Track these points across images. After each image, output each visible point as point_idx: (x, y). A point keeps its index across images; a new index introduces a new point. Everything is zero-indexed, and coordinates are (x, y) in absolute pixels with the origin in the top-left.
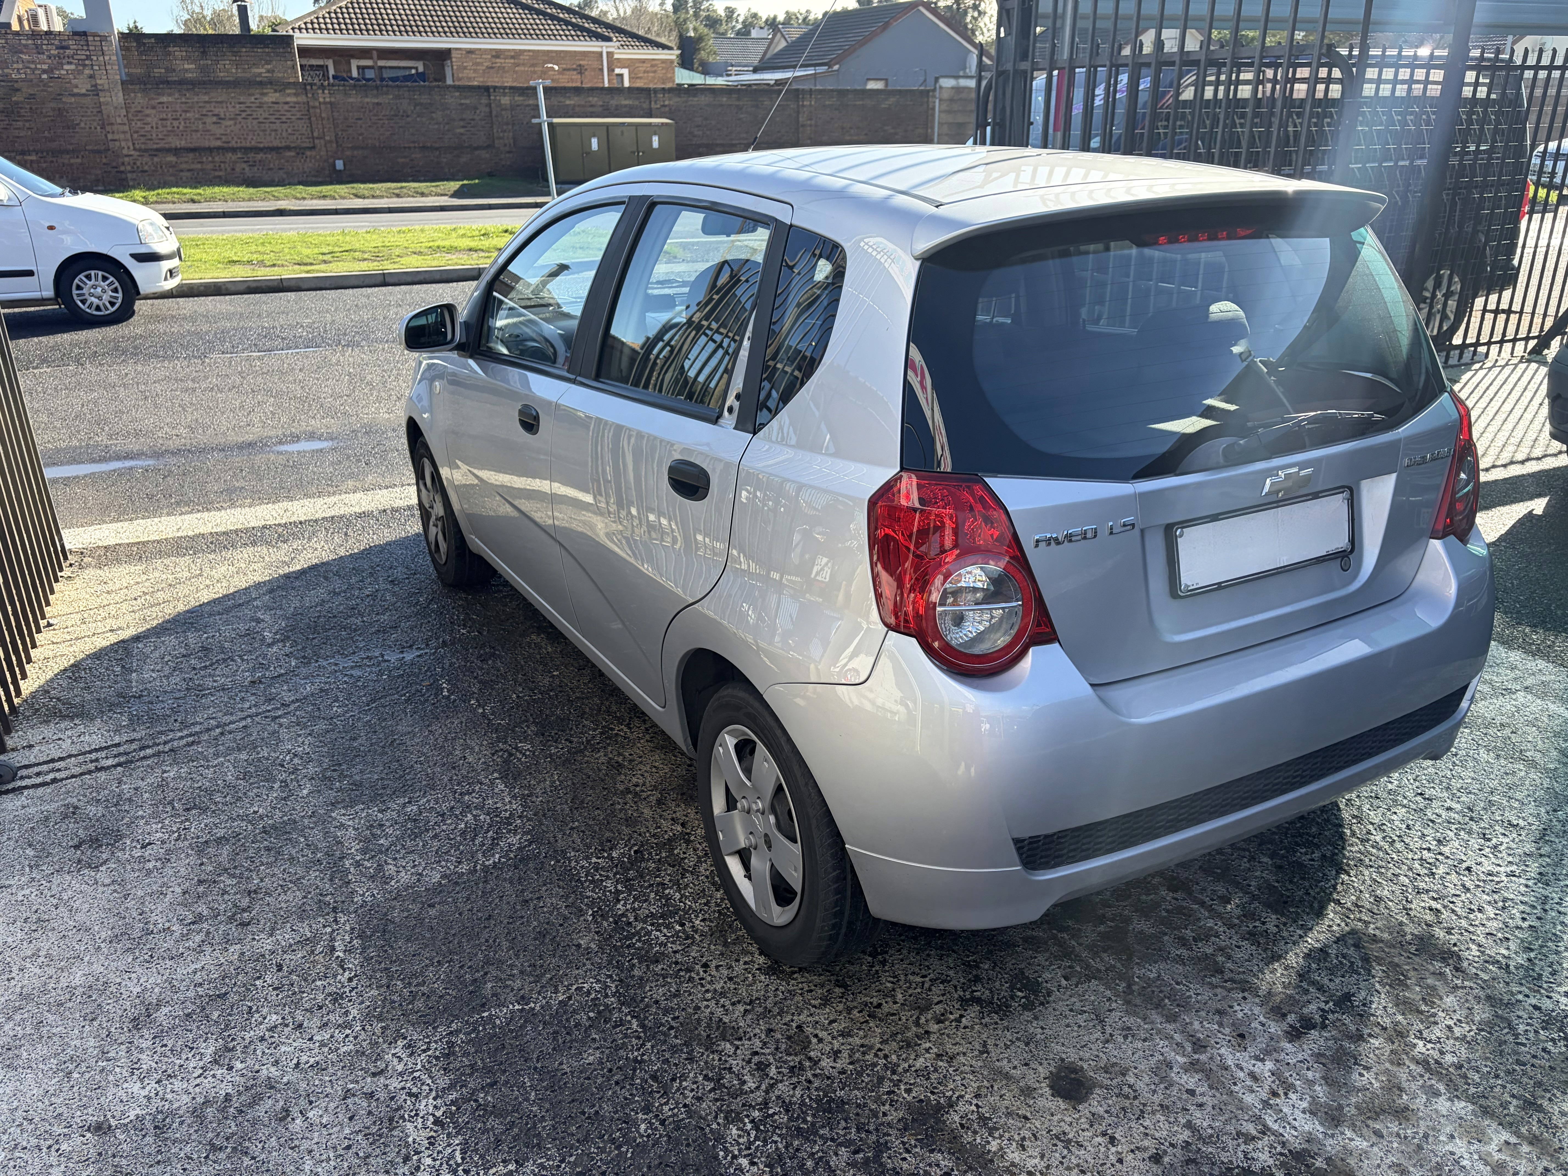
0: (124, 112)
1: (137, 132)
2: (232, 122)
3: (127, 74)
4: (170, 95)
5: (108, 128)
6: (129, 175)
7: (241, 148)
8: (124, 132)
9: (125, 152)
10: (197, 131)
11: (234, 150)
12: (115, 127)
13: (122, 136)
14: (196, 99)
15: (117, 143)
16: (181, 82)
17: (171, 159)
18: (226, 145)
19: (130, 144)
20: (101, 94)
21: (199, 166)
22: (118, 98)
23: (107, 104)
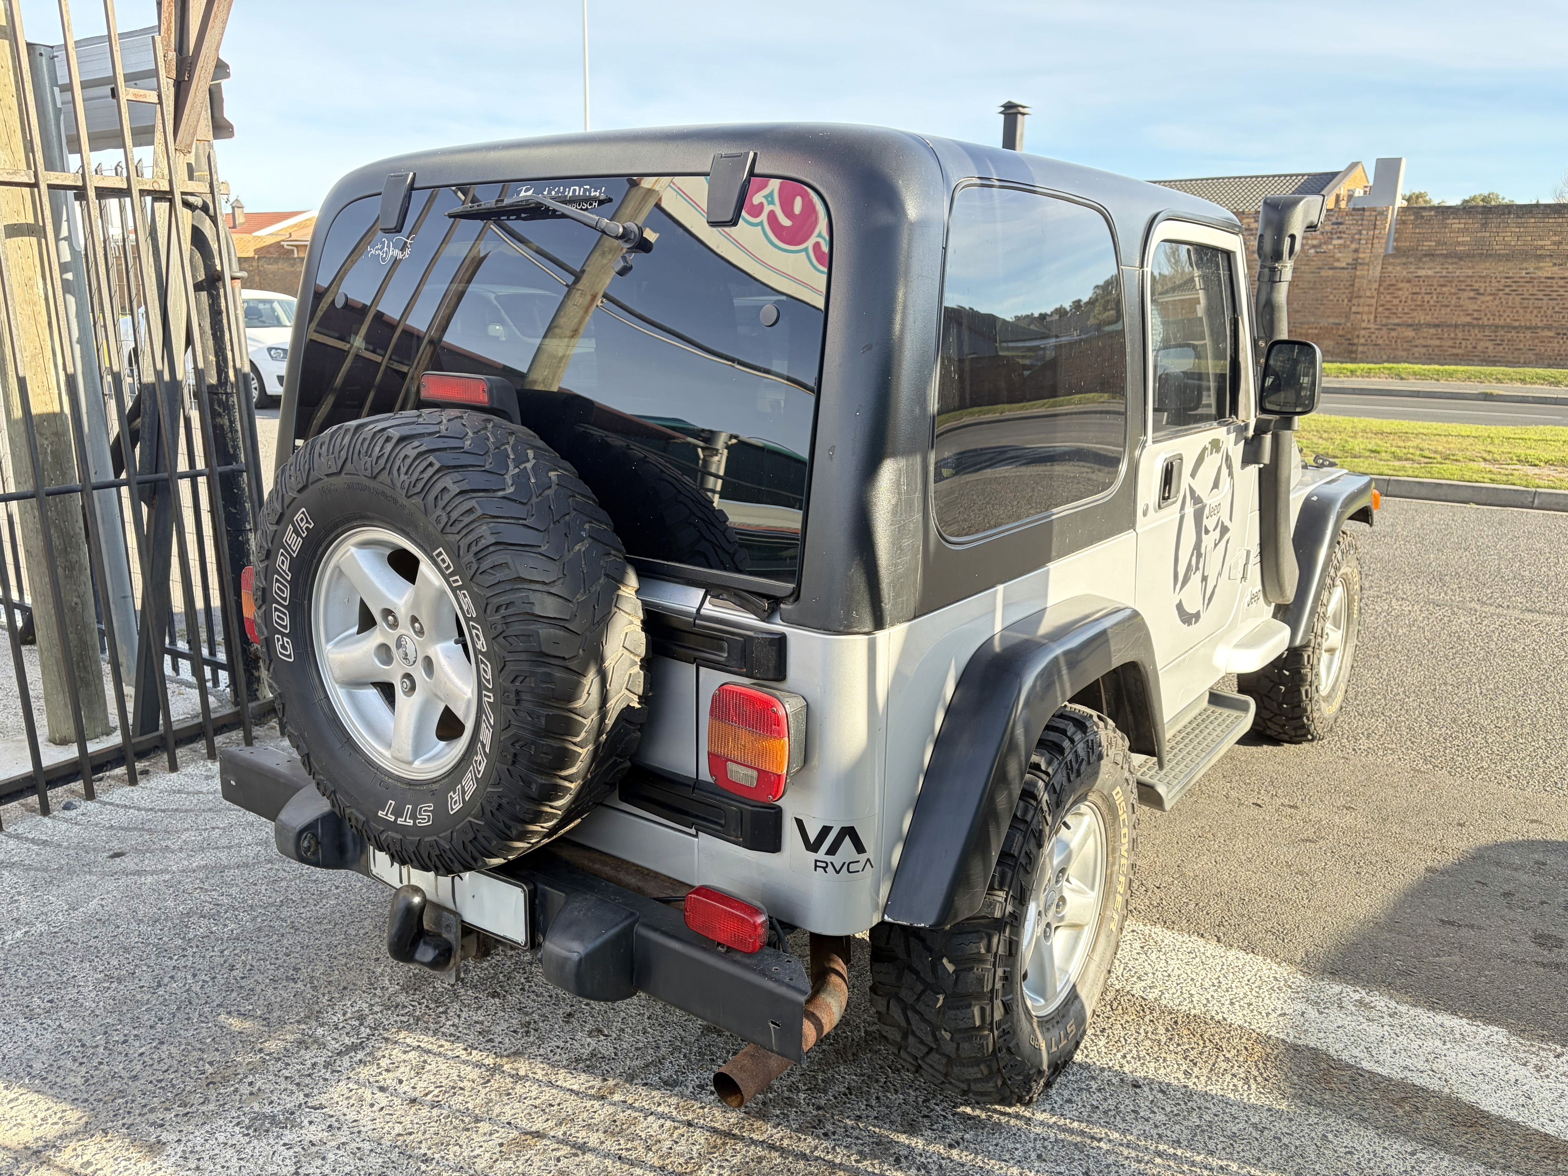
0: (1376, 285)
1: (1383, 305)
2: (1491, 298)
3: (1396, 249)
4: (1430, 269)
5: (1355, 301)
6: (1360, 348)
7: (1490, 326)
8: (1369, 305)
9: (1364, 325)
10: (1447, 306)
11: (1483, 327)
12: (1362, 301)
13: (1366, 309)
14: (1458, 272)
15: (1359, 316)
16: (1446, 256)
17: (1410, 333)
18: (1475, 322)
19: (1372, 317)
20: (1359, 267)
21: (1438, 342)
22: (1376, 271)
23: (1362, 277)
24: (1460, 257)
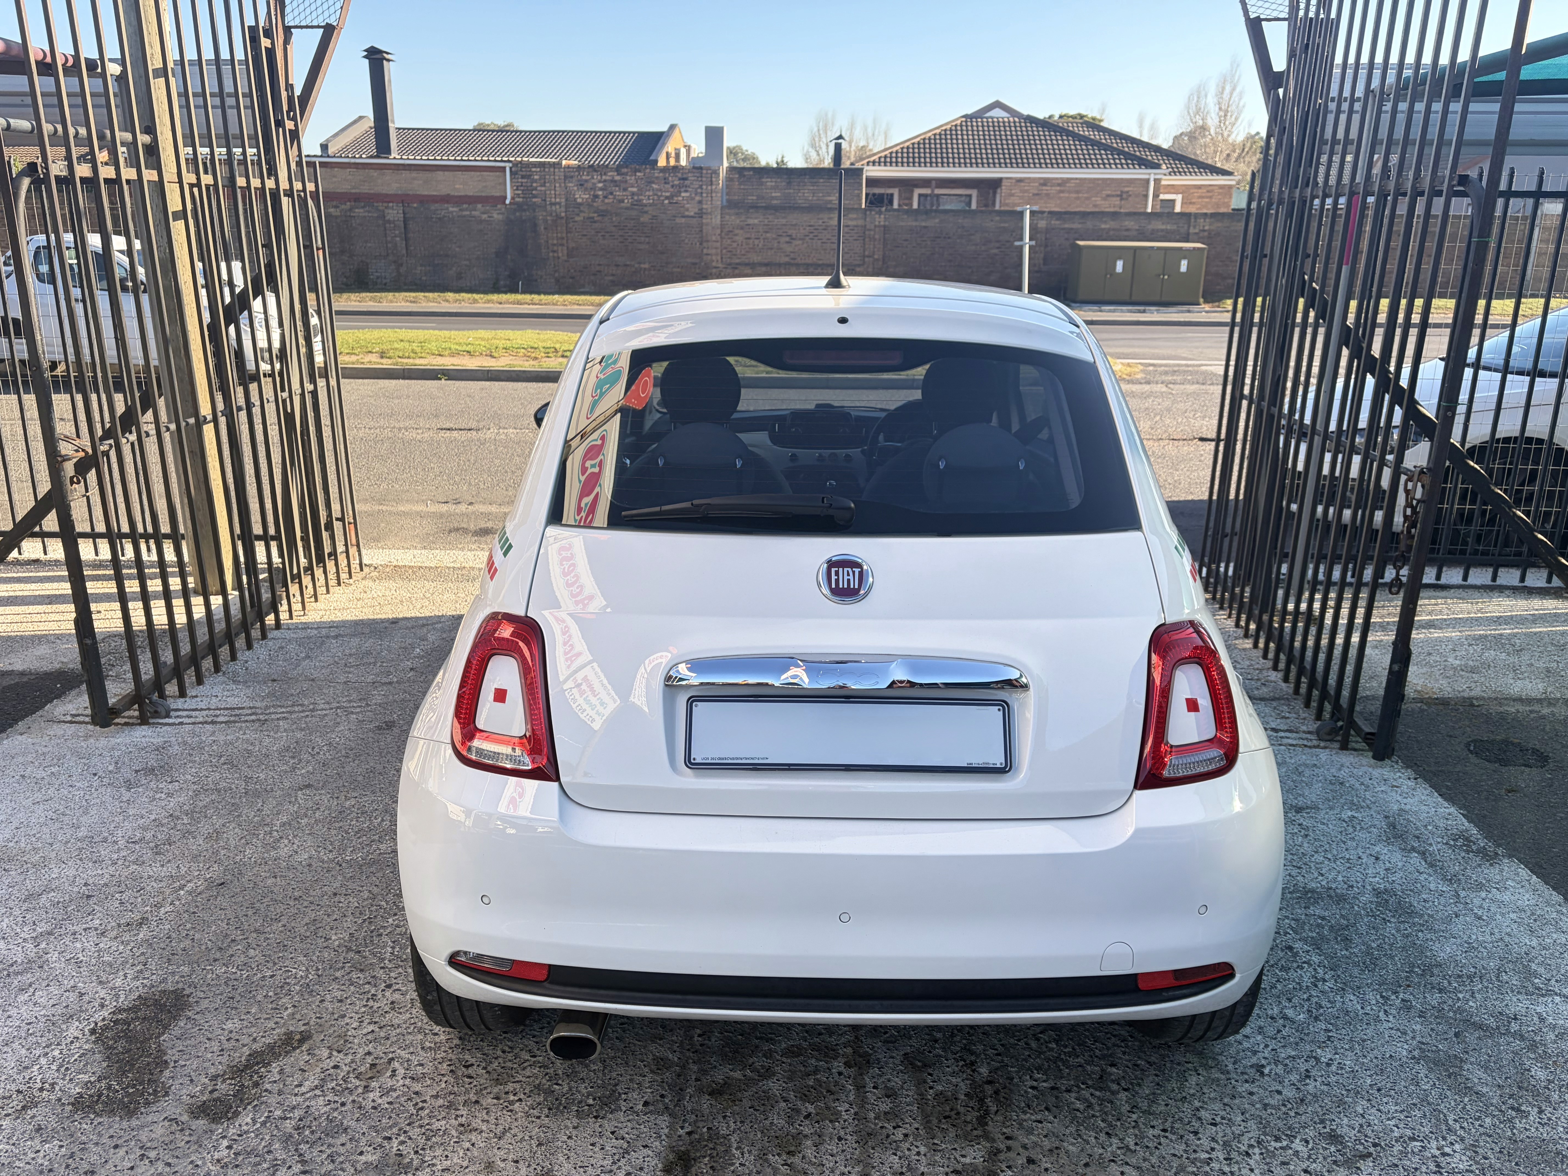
0: (718, 231)
1: (726, 248)
3: (728, 201)
4: (756, 218)
8: (716, 248)
9: (714, 264)
10: (772, 249)
12: (710, 244)
13: (714, 251)
14: (776, 222)
15: (710, 257)
16: (767, 208)
19: (719, 258)
20: (704, 216)
22: (717, 220)
23: (707, 224)
24: (776, 209)
